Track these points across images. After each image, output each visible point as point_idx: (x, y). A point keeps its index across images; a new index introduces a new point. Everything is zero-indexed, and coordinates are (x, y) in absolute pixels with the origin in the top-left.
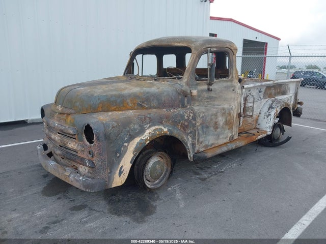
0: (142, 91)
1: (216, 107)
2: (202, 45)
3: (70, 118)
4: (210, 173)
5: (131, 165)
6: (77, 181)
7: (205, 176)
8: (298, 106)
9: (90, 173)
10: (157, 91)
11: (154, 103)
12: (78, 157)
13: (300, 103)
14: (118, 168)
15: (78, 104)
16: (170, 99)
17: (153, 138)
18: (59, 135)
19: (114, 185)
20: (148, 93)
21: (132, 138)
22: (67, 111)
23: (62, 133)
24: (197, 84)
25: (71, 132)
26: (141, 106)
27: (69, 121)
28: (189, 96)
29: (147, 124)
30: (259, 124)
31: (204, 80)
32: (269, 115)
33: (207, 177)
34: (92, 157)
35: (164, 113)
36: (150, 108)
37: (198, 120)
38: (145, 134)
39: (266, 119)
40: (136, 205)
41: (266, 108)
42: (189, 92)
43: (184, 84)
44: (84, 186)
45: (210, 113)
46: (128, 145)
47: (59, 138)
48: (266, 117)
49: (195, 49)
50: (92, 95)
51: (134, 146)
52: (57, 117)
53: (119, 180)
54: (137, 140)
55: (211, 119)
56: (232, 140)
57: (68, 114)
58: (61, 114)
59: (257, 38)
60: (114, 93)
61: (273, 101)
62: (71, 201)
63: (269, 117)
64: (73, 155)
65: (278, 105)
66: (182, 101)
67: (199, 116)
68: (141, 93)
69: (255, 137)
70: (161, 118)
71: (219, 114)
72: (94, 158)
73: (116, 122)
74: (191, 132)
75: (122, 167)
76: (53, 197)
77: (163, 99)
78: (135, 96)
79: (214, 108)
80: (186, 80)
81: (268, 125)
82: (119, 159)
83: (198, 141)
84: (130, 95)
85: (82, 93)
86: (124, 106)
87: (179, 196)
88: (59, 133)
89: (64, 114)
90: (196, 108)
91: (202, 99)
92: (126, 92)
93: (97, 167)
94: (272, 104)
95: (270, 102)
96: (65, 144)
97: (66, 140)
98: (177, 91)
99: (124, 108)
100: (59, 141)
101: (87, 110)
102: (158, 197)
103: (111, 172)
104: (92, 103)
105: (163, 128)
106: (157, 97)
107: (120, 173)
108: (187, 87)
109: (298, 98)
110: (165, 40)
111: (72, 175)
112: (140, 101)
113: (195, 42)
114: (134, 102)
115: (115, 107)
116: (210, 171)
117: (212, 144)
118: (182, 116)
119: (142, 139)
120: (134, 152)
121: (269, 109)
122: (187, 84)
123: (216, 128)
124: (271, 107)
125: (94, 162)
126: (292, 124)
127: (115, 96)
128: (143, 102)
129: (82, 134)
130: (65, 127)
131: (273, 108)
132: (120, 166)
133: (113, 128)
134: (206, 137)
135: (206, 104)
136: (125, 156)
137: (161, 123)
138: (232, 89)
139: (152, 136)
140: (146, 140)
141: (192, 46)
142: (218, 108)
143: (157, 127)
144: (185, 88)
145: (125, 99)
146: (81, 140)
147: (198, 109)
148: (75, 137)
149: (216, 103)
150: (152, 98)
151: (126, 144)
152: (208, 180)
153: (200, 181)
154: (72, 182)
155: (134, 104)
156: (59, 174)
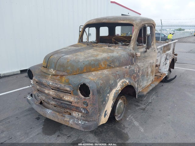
0: (109, 56)
1: (147, 62)
2: (141, 22)
3: (64, 79)
4: (145, 105)
5: (111, 108)
6: (77, 124)
7: (143, 107)
8: (175, 56)
9: (84, 117)
10: (117, 55)
11: (117, 64)
12: (73, 106)
13: (176, 55)
14: (103, 112)
15: (69, 68)
16: (125, 60)
17: (123, 88)
18: (53, 90)
19: (101, 123)
20: (113, 57)
21: (111, 90)
22: (61, 73)
23: (58, 89)
24: (138, 49)
25: (68, 89)
26: (109, 67)
27: (63, 81)
28: (135, 56)
29: (118, 79)
30: (160, 70)
31: (141, 45)
32: (166, 64)
33: (144, 107)
34: (87, 106)
35: (124, 70)
36: (115, 67)
37: (140, 72)
38: (118, 86)
39: (164, 66)
40: (114, 134)
41: (163, 60)
42: (135, 54)
43: (132, 49)
44: (84, 128)
45: (145, 67)
46: (109, 95)
47: (54, 93)
48: (164, 65)
49: (136, 25)
50: (79, 61)
51: (113, 95)
52: (51, 78)
53: (104, 120)
54: (114, 91)
55: (146, 71)
56: (153, 82)
57: (62, 76)
58: (54, 75)
59: (128, 13)
60: (92, 58)
61: (167, 55)
62: (68, 137)
63: (166, 65)
64: (68, 105)
65: (171, 57)
66: (132, 60)
67: (141, 69)
68: (108, 57)
69: (161, 78)
70: (124, 74)
71: (149, 67)
72: (88, 107)
73: (102, 80)
74: (137, 81)
75: (106, 111)
76: (54, 136)
77: (122, 60)
78: (106, 60)
79: (147, 63)
80: (132, 46)
81: (166, 70)
82: (104, 105)
83: (140, 85)
84: (102, 60)
85: (71, 60)
86: (99, 67)
87: (136, 124)
88: (53, 89)
89: (58, 75)
90: (139, 64)
91: (141, 58)
92: (99, 57)
93: (90, 113)
94: (167, 57)
95: (165, 56)
96: (61, 98)
97: (61, 95)
98: (128, 54)
99: (99, 69)
100: (55, 95)
101: (76, 72)
102: (124, 126)
103: (100, 115)
104: (79, 66)
105: (126, 80)
106: (118, 59)
107: (105, 115)
108: (133, 51)
109: (175, 52)
110: (112, 18)
111: (72, 120)
112: (109, 63)
113: (135, 20)
114: (106, 64)
115: (94, 69)
116: (143, 103)
117: (145, 86)
118: (134, 71)
119: (116, 90)
120: (113, 100)
121: (165, 60)
122: (134, 49)
123: (147, 76)
124: (166, 59)
125: (88, 109)
126: (175, 67)
127: (93, 60)
128: (110, 63)
129: (77, 90)
130: (60, 85)
131: (168, 59)
132: (105, 110)
133: (101, 85)
134: (143, 82)
135: (143, 61)
136: (108, 103)
137: (124, 77)
138: (154, 50)
139: (122, 87)
140: (119, 90)
141: (134, 23)
142: (148, 63)
143: (123, 80)
144: (132, 51)
145: (100, 62)
146: (76, 94)
147: (140, 65)
148: (71, 92)
149: (147, 60)
150: (115, 60)
151: (108, 95)
152: (146, 109)
153: (142, 111)
154: (72, 125)
155: (105, 65)
156: (58, 119)
